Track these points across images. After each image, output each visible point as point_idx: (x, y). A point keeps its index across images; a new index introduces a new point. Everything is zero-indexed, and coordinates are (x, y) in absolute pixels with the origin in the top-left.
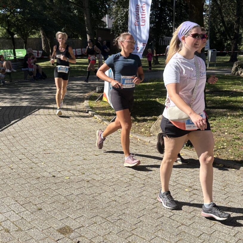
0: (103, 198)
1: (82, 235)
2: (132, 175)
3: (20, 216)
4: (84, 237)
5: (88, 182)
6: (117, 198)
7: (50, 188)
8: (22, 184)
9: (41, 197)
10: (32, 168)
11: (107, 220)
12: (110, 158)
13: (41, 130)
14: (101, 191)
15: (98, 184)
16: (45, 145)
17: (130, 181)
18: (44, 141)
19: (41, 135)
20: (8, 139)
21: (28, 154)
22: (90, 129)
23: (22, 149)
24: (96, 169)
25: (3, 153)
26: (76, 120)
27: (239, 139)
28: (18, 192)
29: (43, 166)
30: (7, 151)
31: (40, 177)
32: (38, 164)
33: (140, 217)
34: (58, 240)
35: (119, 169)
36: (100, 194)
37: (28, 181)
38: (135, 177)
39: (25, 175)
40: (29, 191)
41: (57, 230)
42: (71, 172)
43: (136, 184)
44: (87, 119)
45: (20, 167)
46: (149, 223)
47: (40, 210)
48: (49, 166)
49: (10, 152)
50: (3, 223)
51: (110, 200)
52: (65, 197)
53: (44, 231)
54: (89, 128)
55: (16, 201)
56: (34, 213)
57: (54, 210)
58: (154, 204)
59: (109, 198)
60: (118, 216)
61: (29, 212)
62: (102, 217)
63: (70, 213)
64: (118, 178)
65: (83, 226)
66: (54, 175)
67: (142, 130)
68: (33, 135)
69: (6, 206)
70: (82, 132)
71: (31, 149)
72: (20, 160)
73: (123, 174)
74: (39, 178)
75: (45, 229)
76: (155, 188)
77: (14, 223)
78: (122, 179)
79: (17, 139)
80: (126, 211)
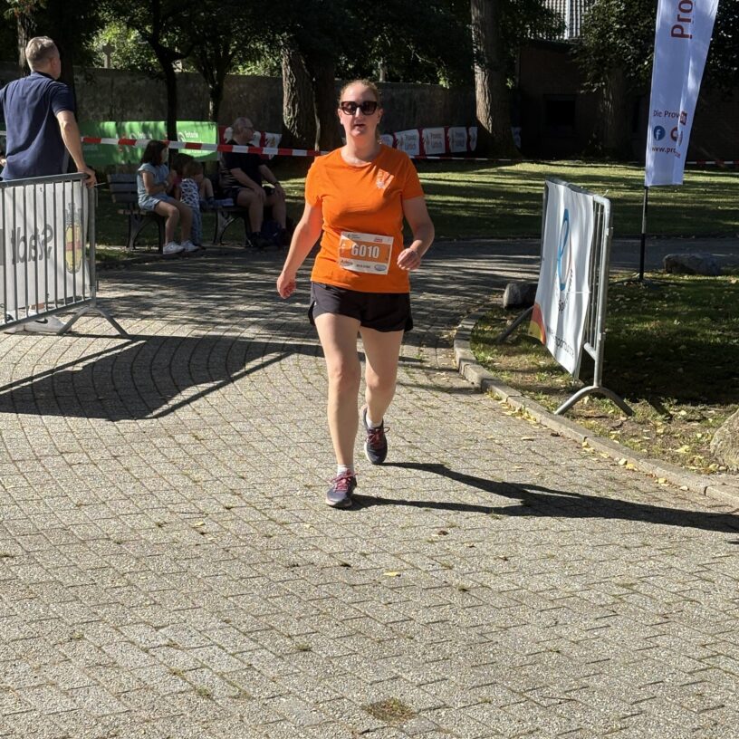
0: (516, 640)
1: (444, 727)
2: (623, 586)
3: (243, 662)
4: (449, 732)
5: (464, 590)
6: (564, 646)
7: (336, 595)
8: (242, 578)
9: (306, 617)
10: (271, 537)
11: (528, 698)
12: (546, 529)
13: (294, 422)
14: (509, 621)
15: (498, 601)
16: (311, 471)
17: (614, 603)
18: (307, 458)
19: (296, 441)
20: (180, 444)
21: (251, 496)
22: (473, 433)
23: (232, 478)
24: (495, 559)
25: (166, 485)
26: (420, 398)
28: (231, 599)
29: (306, 535)
30: (179, 481)
31: (299, 564)
32: (290, 527)
33: (641, 701)
34: (368, 731)
35: (576, 564)
36: (506, 629)
37: (260, 570)
38: (636, 592)
39: (249, 554)
40: (266, 599)
41: (363, 708)
42: (406, 557)
43: (636, 612)
44: (462, 398)
45: (228, 530)
46: (670, 719)
47: (305, 650)
48: (326, 536)
49: (190, 484)
50: (190, 674)
51: (537, 648)
52: (386, 625)
53: (321, 705)
54: (470, 428)
55: (227, 621)
56: (287, 658)
57: (351, 654)
58: (694, 672)
59: (538, 643)
60: (566, 692)
61: (271, 655)
62: (510, 689)
63: (403, 669)
64: (570, 592)
65: (445, 706)
66: (348, 562)
67: (681, 450)
68: (264, 438)
69: (194, 632)
70: (445, 440)
71: (259, 481)
72: (226, 511)
73: (592, 581)
74: (294, 566)
75: (325, 701)
76: (704, 630)
77: (224, 679)
78: (585, 595)
79: (210, 445)
80: (593, 682)
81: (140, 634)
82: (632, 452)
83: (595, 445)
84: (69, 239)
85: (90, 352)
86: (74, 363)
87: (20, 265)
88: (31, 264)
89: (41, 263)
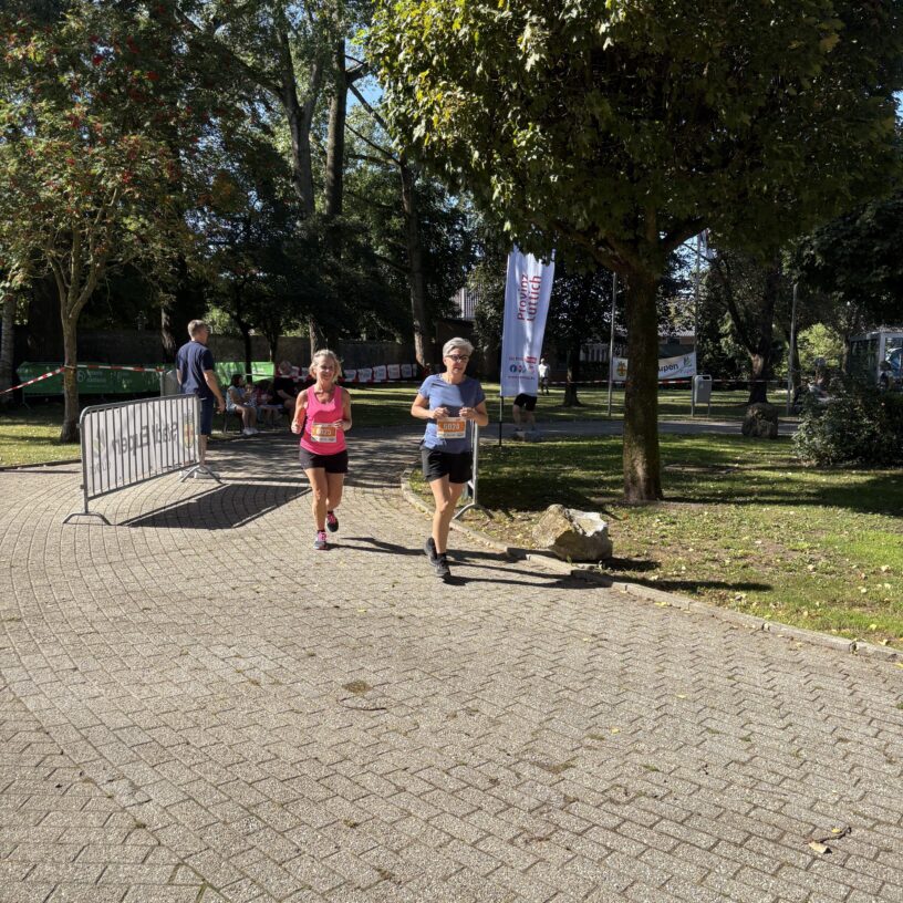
0: (427, 644)
2: (486, 612)
3: (277, 664)
5: (401, 618)
6: (453, 646)
7: (331, 624)
8: (279, 617)
9: (313, 637)
10: (295, 593)
11: (433, 676)
14: (424, 634)
15: (419, 623)
17: (480, 621)
20: (247, 543)
21: (286, 570)
23: (275, 560)
24: (418, 600)
25: (238, 566)
27: (714, 560)
28: (272, 628)
29: (316, 591)
30: (246, 563)
31: (311, 607)
32: (307, 587)
33: (493, 674)
34: (345, 699)
36: (422, 638)
37: (289, 612)
38: (492, 615)
39: (283, 603)
40: (291, 628)
41: (343, 686)
42: (370, 601)
43: (492, 626)
45: (272, 590)
46: (507, 684)
47: (312, 656)
48: (327, 591)
49: (252, 565)
50: (248, 672)
51: (438, 648)
52: (357, 639)
53: (320, 686)
55: (269, 641)
56: (302, 660)
57: (337, 657)
58: (521, 657)
59: (439, 645)
60: (453, 671)
61: (293, 659)
62: (423, 671)
63: (366, 663)
64: (458, 616)
65: (388, 683)
66: (336, 604)
67: (518, 537)
68: (295, 538)
69: (250, 648)
71: (291, 562)
72: (271, 579)
73: (469, 610)
74: (308, 609)
75: (322, 684)
76: (526, 634)
77: (266, 673)
78: (465, 617)
79: (264, 542)
80: (468, 665)
81: (220, 650)
82: (492, 538)
83: (473, 535)
84: (186, 429)
85: (199, 492)
86: (189, 498)
87: (158, 445)
88: (164, 444)
89: (170, 443)
